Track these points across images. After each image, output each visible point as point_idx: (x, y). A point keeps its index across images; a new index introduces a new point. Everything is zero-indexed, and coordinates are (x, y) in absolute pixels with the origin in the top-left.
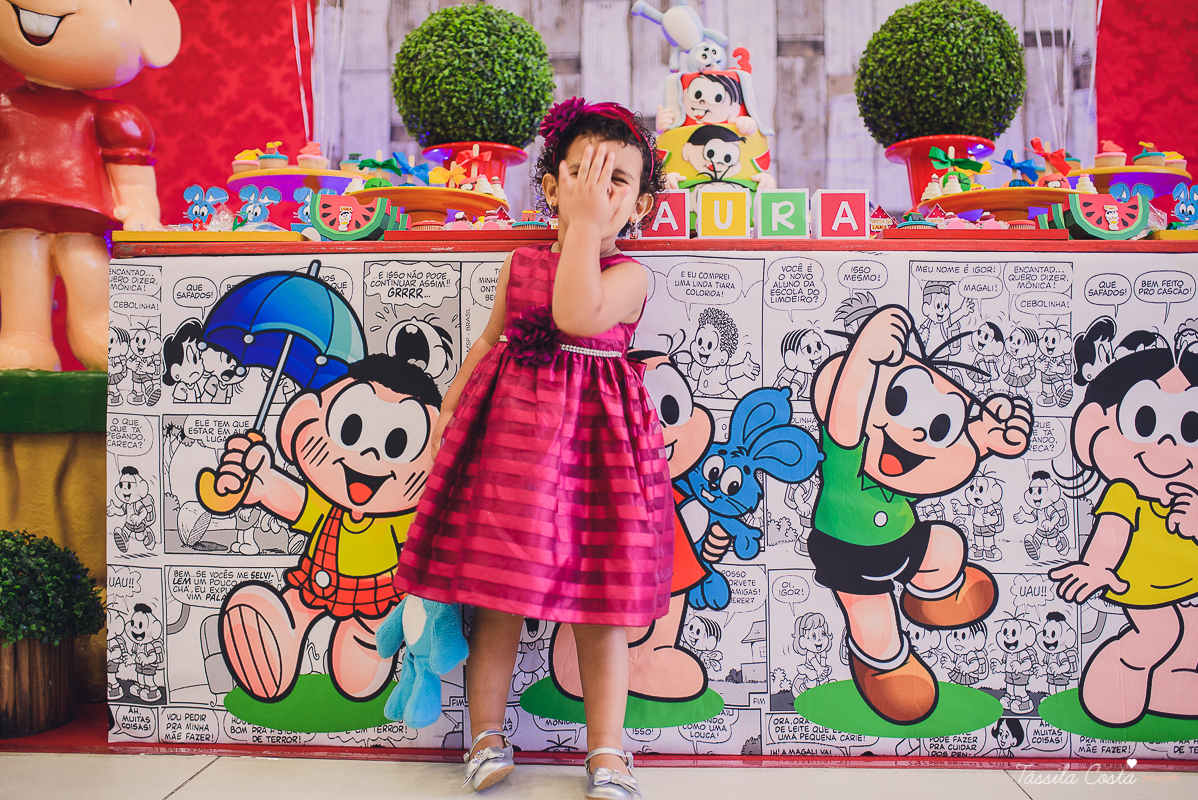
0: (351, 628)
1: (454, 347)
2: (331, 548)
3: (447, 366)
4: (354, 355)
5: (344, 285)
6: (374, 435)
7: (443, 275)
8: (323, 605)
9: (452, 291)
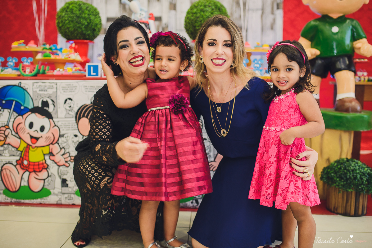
0: (33, 175)
1: (55, 104)
2: (27, 155)
3: (54, 109)
4: (31, 107)
5: (27, 88)
6: (37, 127)
7: (52, 86)
8: (26, 168)
9: (55, 90)
